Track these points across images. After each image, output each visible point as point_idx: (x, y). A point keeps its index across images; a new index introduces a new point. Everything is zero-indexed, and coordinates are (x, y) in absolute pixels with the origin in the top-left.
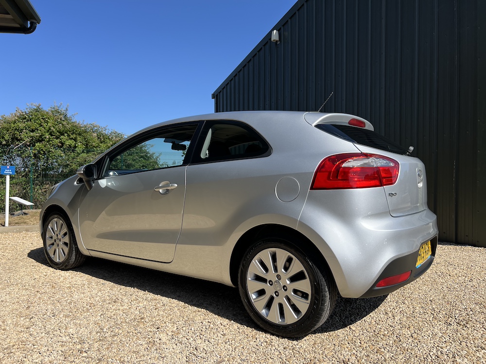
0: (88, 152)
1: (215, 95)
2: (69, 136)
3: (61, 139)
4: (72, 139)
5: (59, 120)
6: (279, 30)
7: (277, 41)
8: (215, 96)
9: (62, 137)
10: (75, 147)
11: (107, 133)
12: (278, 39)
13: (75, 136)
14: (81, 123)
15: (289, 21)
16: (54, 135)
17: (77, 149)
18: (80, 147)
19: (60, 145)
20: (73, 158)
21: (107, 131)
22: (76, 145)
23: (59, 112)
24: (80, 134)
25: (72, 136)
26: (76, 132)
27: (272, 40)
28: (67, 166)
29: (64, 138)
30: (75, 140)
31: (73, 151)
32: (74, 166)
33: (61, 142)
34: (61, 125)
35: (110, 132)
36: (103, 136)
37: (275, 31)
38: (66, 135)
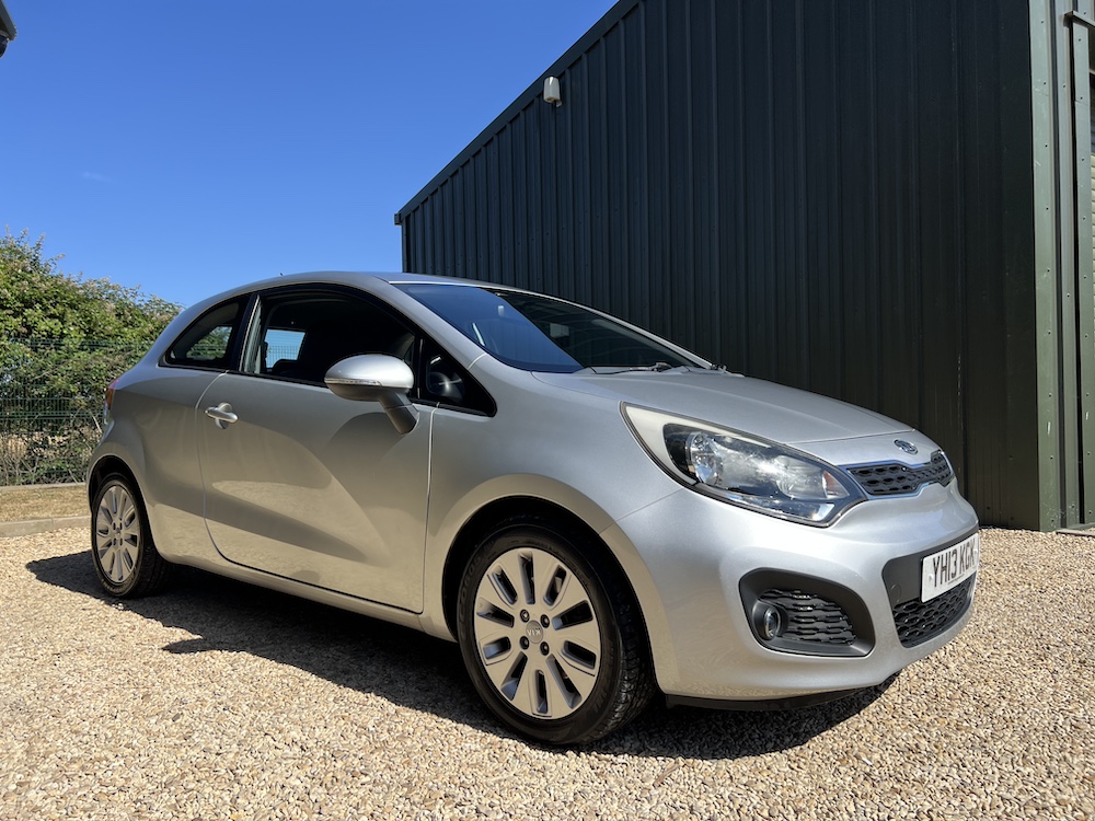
0: (93, 347)
1: (403, 217)
2: (45, 309)
3: (25, 317)
4: (52, 316)
5: (20, 271)
6: (560, 77)
7: (555, 101)
8: (405, 218)
9: (28, 312)
10: (62, 336)
11: (137, 303)
12: (558, 97)
13: (61, 309)
14: (74, 277)
15: (585, 57)
16: (10, 308)
17: (65, 341)
18: (75, 337)
19: (24, 330)
20: (58, 363)
21: (139, 298)
22: (65, 332)
23: (17, 252)
24: (72, 306)
25: (53, 311)
26: (63, 300)
27: (545, 97)
28: (43, 381)
29: (33, 314)
30: (62, 318)
31: (58, 346)
32: (60, 382)
33: (24, 325)
34: (25, 283)
35: (146, 300)
36: (130, 310)
37: (551, 78)
38: (38, 306)
